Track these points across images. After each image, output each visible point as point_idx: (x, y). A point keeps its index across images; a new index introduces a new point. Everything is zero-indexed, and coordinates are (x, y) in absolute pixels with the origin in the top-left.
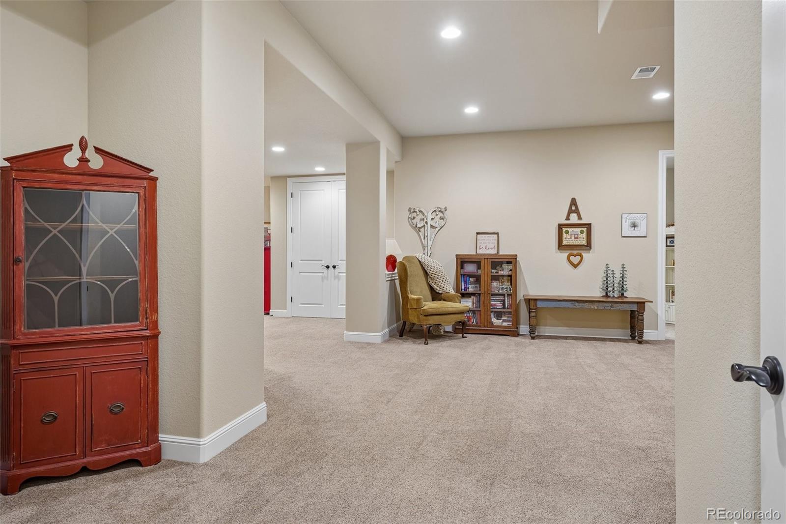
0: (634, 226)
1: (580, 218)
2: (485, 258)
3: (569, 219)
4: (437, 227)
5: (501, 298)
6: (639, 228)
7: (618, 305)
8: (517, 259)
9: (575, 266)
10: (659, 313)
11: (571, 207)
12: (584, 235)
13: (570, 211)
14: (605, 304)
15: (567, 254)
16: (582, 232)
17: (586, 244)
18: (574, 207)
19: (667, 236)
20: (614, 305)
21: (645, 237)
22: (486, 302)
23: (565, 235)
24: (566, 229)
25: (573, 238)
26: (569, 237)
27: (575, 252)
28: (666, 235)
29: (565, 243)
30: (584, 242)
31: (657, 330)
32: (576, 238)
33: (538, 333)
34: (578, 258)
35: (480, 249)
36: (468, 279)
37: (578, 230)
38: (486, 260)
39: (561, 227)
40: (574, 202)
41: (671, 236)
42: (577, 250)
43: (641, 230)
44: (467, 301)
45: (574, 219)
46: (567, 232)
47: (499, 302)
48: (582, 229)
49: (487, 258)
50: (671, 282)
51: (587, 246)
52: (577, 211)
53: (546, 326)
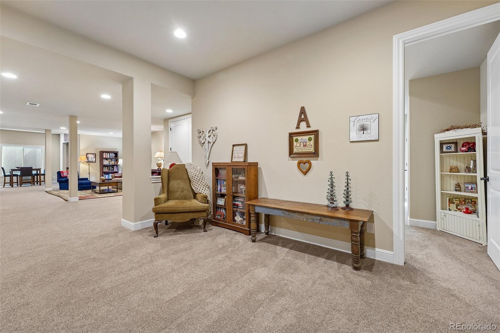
0: (363, 129)
1: (308, 126)
2: (228, 166)
3: (299, 128)
4: (211, 142)
5: (242, 200)
6: (369, 131)
7: (328, 219)
8: (259, 166)
9: (305, 173)
10: (395, 231)
11: (300, 116)
12: (312, 142)
13: (300, 121)
14: (314, 217)
15: (298, 161)
16: (310, 139)
17: (314, 152)
18: (303, 116)
19: (442, 142)
20: (324, 219)
21: (377, 140)
22: (229, 202)
23: (295, 143)
24: (296, 137)
25: (302, 145)
26: (298, 145)
27: (305, 159)
28: (440, 141)
29: (295, 150)
30: (312, 150)
31: (392, 250)
32: (305, 146)
33: (274, 233)
34: (307, 165)
35: (234, 158)
36: (222, 182)
37: (306, 138)
38: (229, 166)
39: (292, 135)
40: (303, 111)
41: (448, 142)
42: (304, 157)
43: (372, 134)
44: (221, 200)
45: (303, 127)
46: (297, 140)
47: (241, 203)
48: (310, 136)
49: (230, 166)
50: (449, 189)
51: (314, 153)
52: (306, 120)
53: (281, 228)
